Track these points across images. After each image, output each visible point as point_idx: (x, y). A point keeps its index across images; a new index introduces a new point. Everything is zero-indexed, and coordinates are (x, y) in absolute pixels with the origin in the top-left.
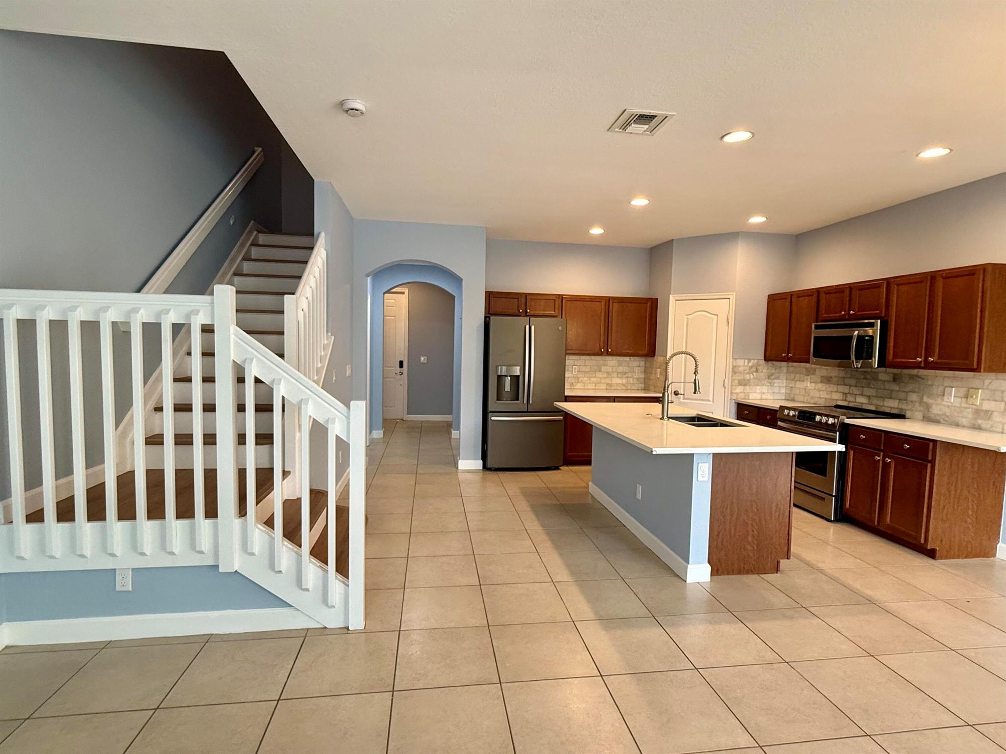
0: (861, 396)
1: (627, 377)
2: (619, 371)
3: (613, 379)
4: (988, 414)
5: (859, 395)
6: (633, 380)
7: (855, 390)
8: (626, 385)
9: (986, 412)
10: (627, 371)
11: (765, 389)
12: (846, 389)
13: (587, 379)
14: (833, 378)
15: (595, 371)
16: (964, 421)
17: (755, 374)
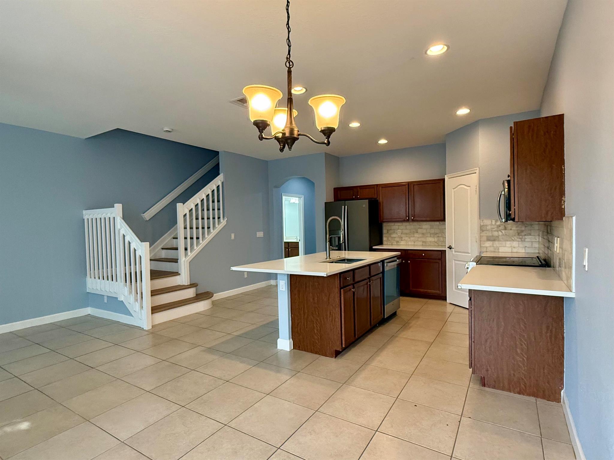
1: (438, 237)
8: (438, 242)
10: (438, 232)
13: (407, 238)
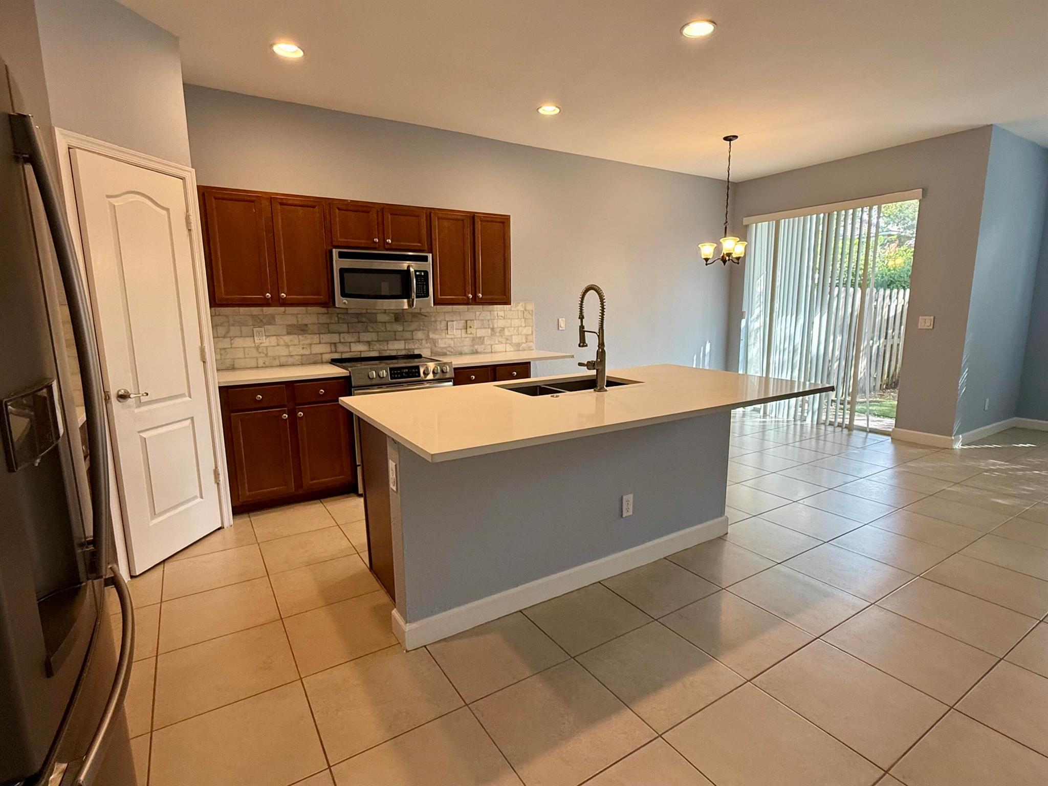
9: (480, 338)
16: (466, 349)
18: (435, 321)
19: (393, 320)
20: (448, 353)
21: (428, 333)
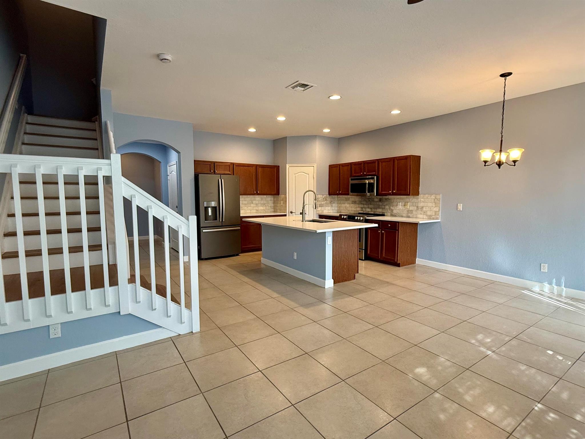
0: (368, 209)
1: (266, 206)
2: (261, 203)
3: (259, 207)
4: (412, 211)
5: (367, 208)
6: (269, 208)
7: (366, 206)
8: (266, 210)
9: (411, 210)
10: (265, 203)
11: (329, 208)
12: (362, 206)
13: (246, 208)
14: (357, 201)
15: (250, 204)
16: (404, 215)
17: (325, 201)
18: (393, 202)
19: (379, 201)
20: (397, 216)
21: (390, 206)
